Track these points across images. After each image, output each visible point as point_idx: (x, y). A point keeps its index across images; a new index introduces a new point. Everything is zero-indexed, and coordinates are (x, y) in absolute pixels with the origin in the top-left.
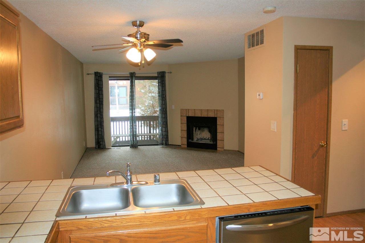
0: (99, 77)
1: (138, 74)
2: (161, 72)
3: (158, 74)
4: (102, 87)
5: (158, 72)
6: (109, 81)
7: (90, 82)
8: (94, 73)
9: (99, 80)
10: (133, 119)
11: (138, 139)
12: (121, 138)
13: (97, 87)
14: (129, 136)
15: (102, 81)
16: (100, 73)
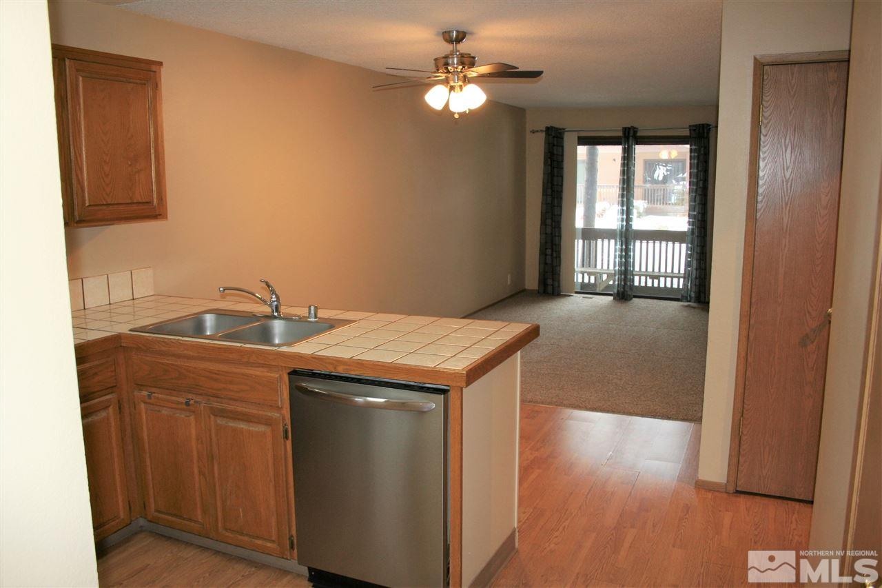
0: (554, 137)
1: (644, 131)
2: (696, 126)
3: (690, 130)
4: (562, 161)
5: (690, 126)
6: (578, 147)
7: (536, 148)
8: (544, 129)
9: (554, 145)
10: (627, 236)
11: (636, 283)
13: (549, 160)
15: (562, 147)
16: (557, 129)
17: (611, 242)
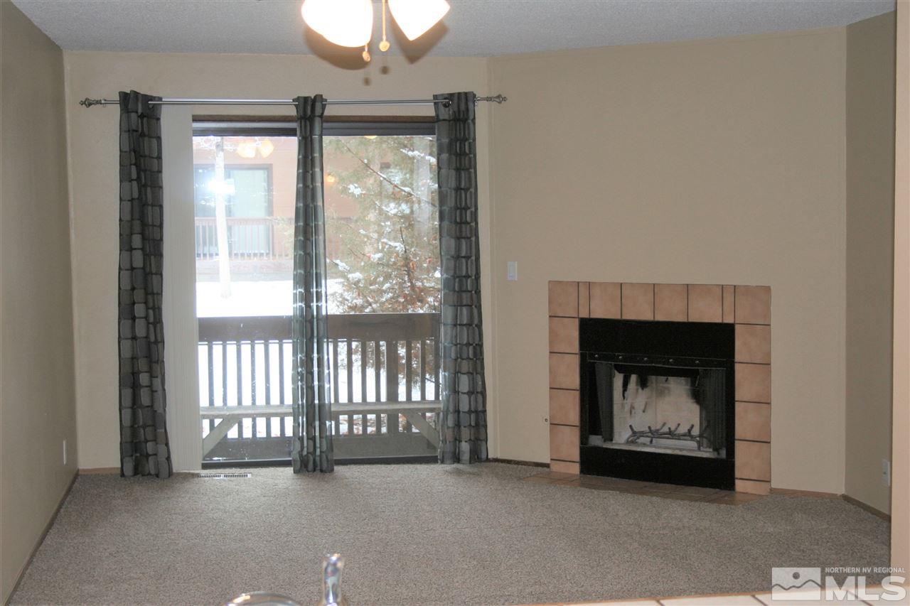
0: (142, 117)
1: (338, 104)
2: (450, 96)
3: (437, 104)
4: (160, 171)
5: (435, 97)
6: (195, 138)
8: (117, 98)
10: (310, 331)
11: (333, 432)
12: (247, 423)
13: (134, 168)
14: (288, 414)
15: (158, 139)
16: (147, 98)
17: (229, 347)
